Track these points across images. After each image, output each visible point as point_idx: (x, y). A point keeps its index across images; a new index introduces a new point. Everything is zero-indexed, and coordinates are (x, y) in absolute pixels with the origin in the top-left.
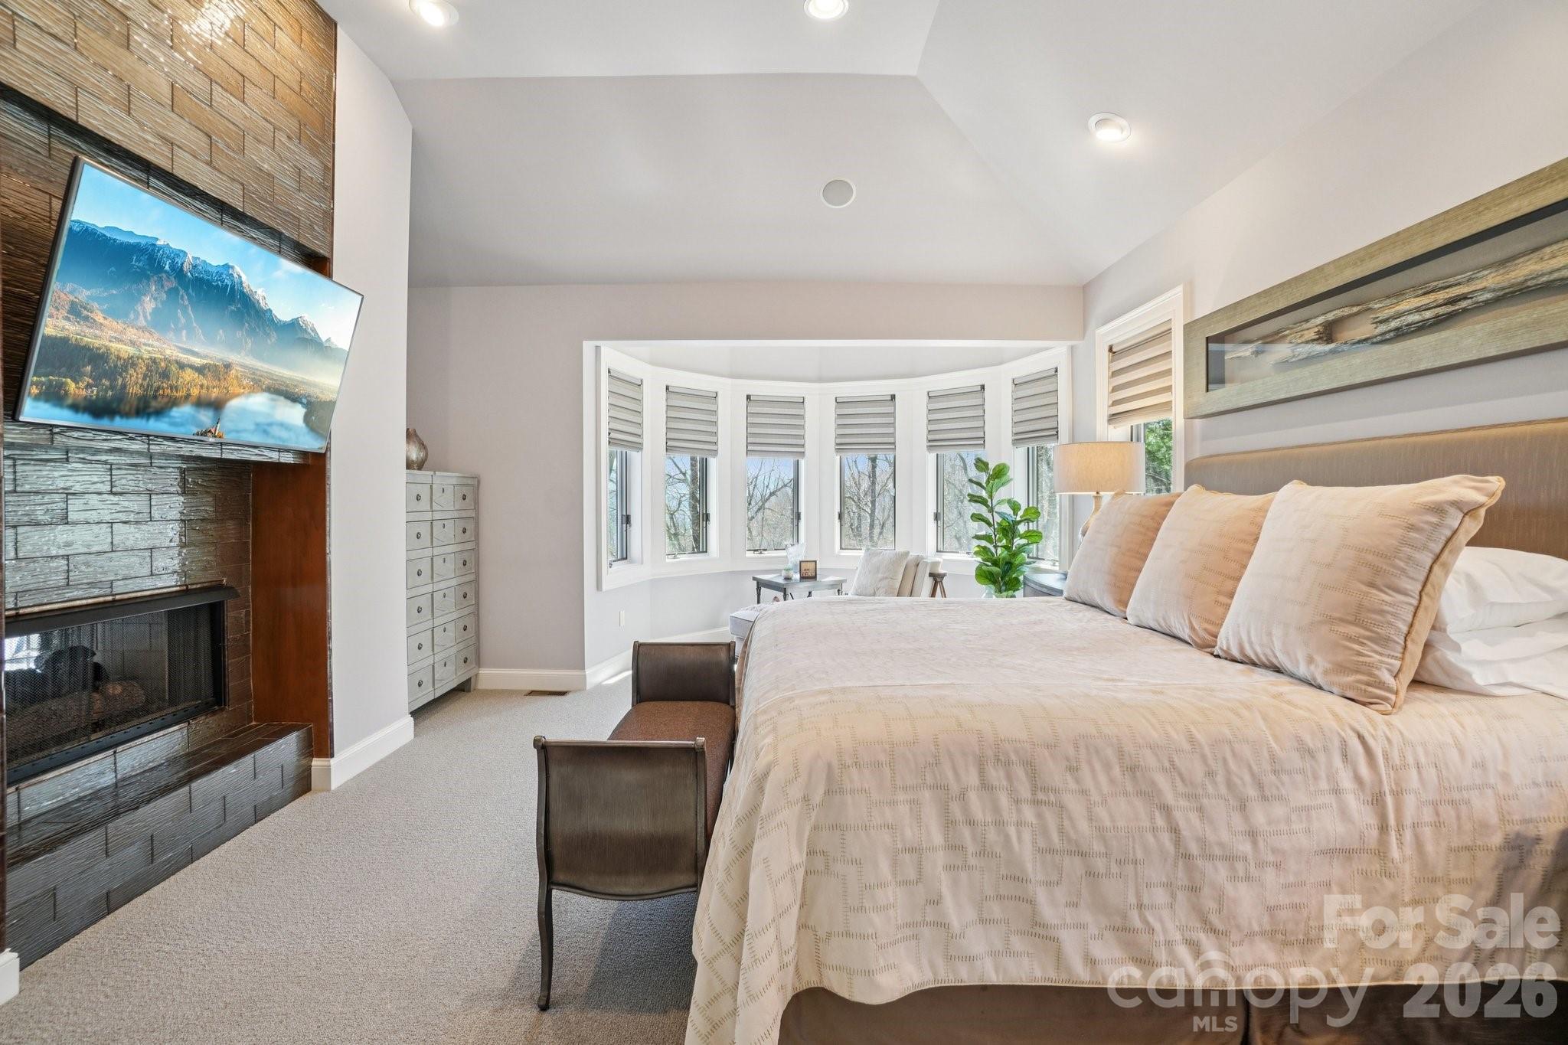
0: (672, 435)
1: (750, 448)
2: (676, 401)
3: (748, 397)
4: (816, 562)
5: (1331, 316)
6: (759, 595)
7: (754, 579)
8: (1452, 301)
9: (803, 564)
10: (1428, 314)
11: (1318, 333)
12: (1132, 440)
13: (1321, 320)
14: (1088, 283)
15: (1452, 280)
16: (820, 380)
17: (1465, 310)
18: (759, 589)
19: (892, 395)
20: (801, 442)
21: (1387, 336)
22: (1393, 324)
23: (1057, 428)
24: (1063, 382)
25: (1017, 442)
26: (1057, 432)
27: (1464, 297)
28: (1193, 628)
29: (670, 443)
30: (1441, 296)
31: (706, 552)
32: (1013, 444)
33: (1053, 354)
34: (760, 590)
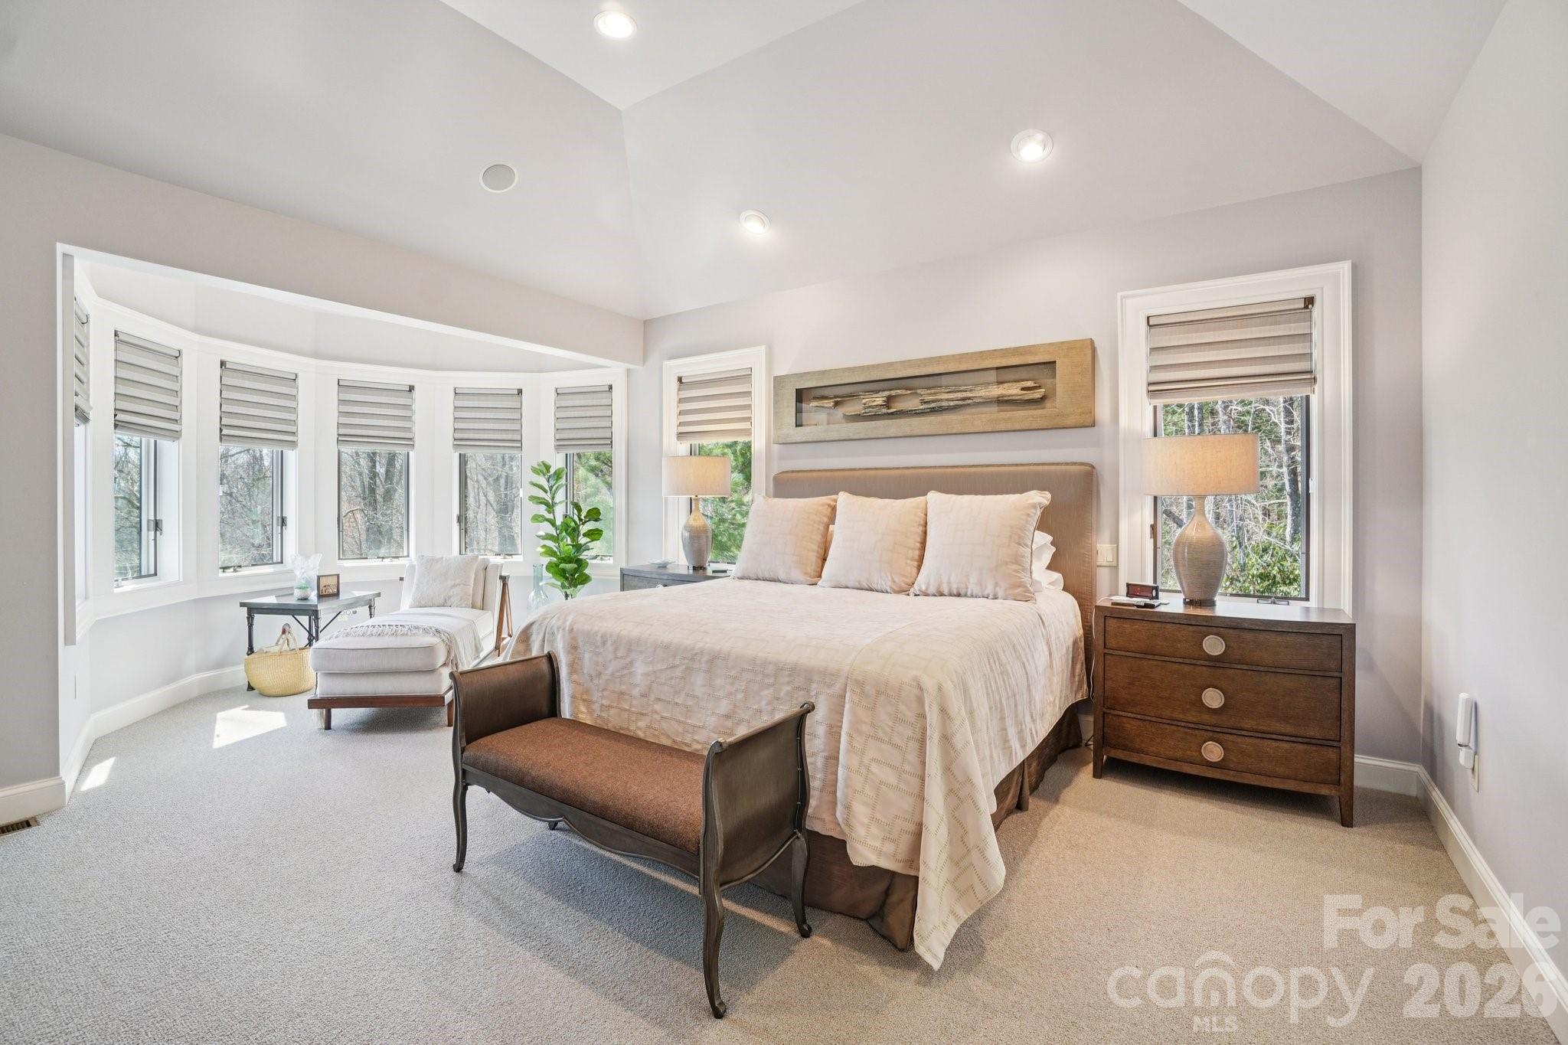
0: (123, 405)
1: (225, 432)
2: (127, 356)
3: (223, 364)
4: (338, 576)
5: (893, 393)
6: (250, 626)
7: (242, 605)
8: (964, 399)
9: (323, 582)
10: (952, 404)
11: (884, 401)
12: (691, 454)
13: (887, 393)
14: (650, 320)
15: (962, 388)
16: (316, 355)
17: (969, 404)
18: (250, 619)
19: (410, 386)
20: (292, 429)
21: (926, 411)
22: (933, 405)
23: (611, 438)
24: (619, 396)
25: (558, 448)
26: (611, 442)
27: (969, 398)
28: (894, 582)
29: (121, 417)
30: (960, 395)
31: (156, 574)
32: (556, 449)
33: (612, 372)
34: (253, 619)
